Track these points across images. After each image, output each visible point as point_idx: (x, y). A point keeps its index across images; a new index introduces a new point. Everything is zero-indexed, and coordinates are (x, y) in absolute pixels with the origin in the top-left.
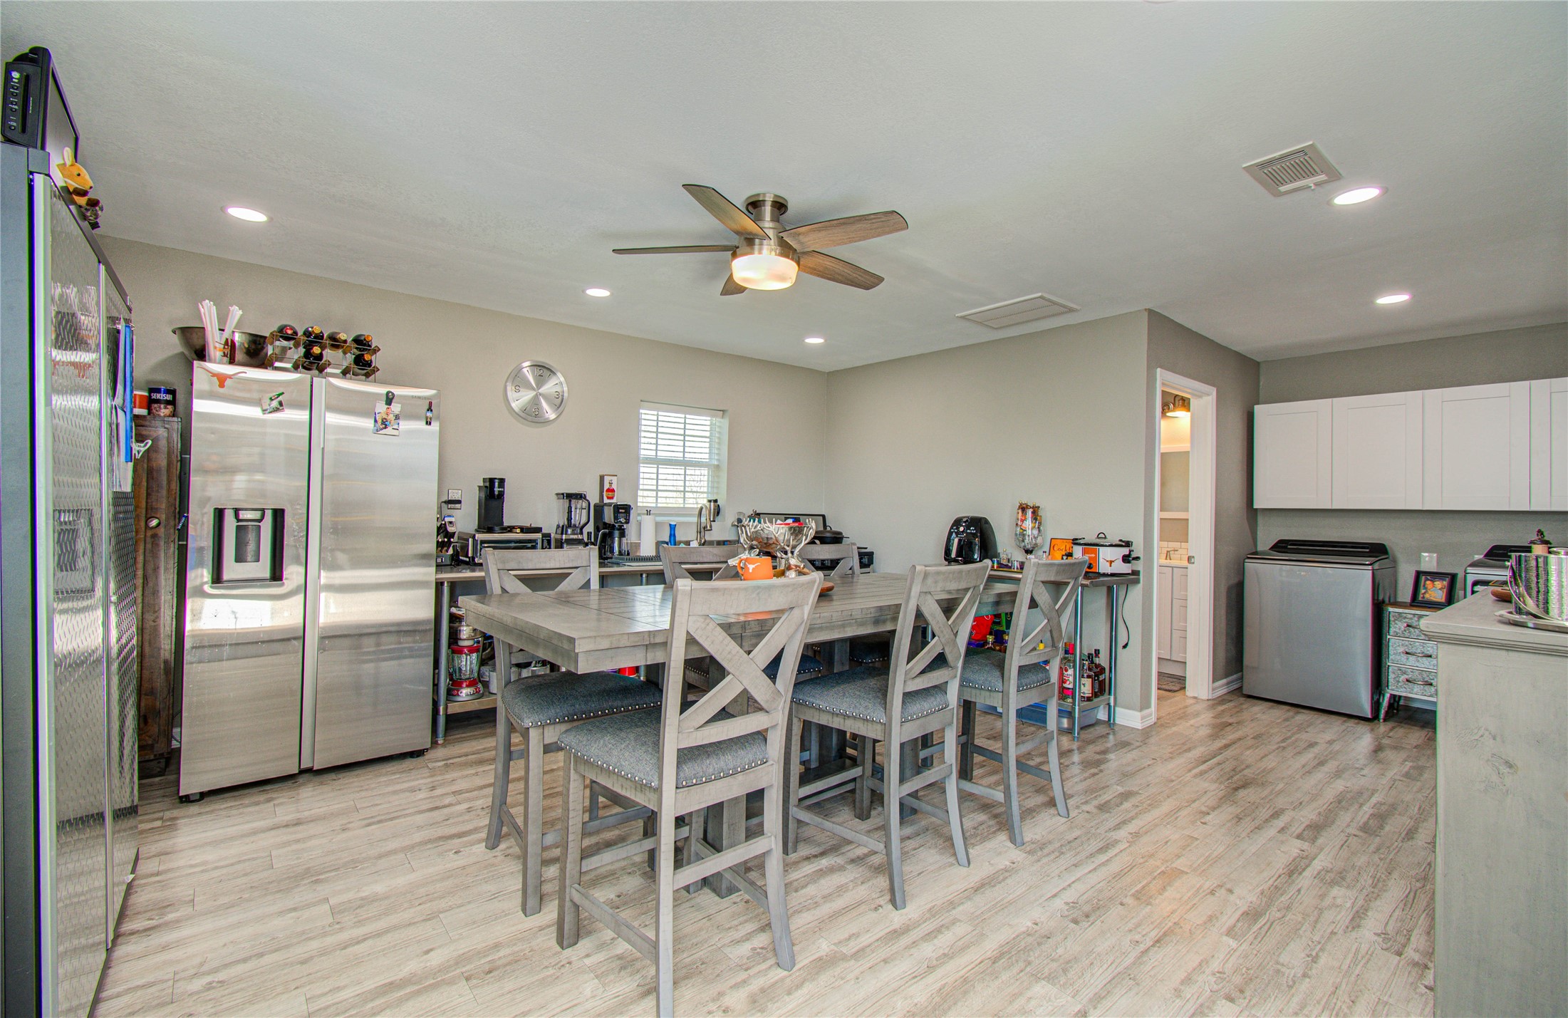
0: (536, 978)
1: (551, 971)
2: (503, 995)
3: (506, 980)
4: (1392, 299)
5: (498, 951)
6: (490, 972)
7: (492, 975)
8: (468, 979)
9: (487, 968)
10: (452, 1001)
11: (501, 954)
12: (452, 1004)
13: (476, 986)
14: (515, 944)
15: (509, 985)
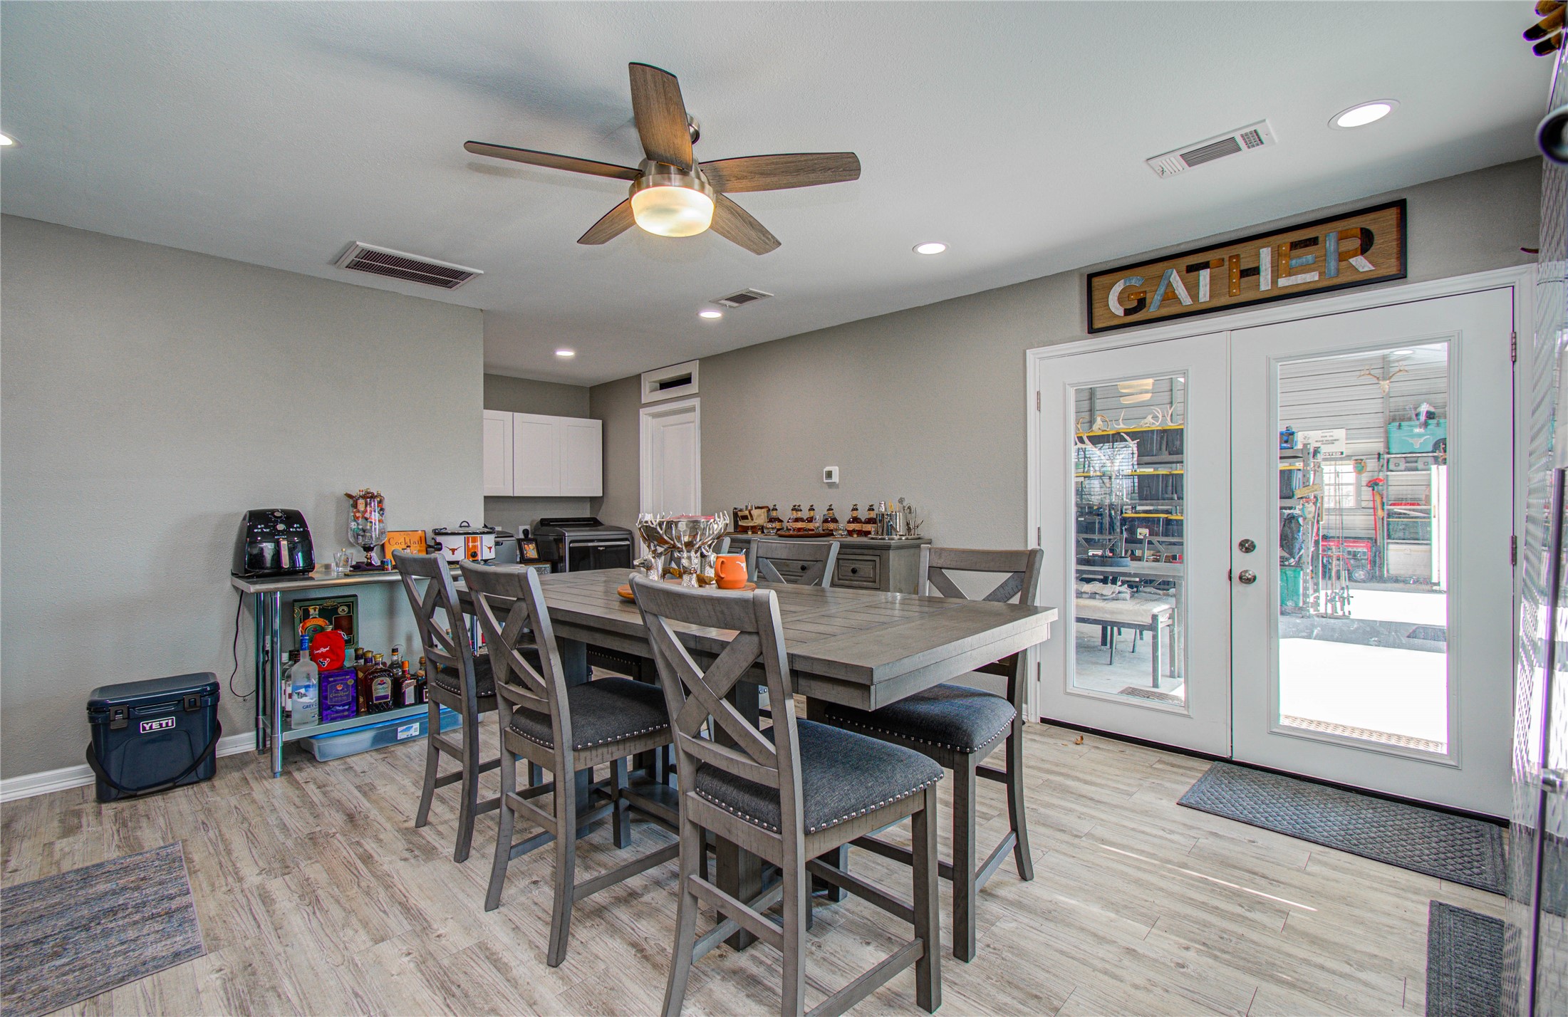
0: (1020, 961)
1: (1005, 954)
2: (1054, 975)
3: (1037, 980)
4: (565, 354)
5: (1006, 1004)
6: (1036, 997)
7: (1038, 994)
8: (1057, 1010)
9: (1033, 1002)
10: (1088, 1007)
11: (1008, 1000)
12: (1091, 1006)
13: (1061, 999)
14: (988, 995)
15: (1041, 976)
